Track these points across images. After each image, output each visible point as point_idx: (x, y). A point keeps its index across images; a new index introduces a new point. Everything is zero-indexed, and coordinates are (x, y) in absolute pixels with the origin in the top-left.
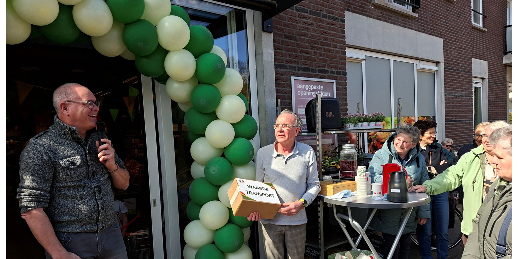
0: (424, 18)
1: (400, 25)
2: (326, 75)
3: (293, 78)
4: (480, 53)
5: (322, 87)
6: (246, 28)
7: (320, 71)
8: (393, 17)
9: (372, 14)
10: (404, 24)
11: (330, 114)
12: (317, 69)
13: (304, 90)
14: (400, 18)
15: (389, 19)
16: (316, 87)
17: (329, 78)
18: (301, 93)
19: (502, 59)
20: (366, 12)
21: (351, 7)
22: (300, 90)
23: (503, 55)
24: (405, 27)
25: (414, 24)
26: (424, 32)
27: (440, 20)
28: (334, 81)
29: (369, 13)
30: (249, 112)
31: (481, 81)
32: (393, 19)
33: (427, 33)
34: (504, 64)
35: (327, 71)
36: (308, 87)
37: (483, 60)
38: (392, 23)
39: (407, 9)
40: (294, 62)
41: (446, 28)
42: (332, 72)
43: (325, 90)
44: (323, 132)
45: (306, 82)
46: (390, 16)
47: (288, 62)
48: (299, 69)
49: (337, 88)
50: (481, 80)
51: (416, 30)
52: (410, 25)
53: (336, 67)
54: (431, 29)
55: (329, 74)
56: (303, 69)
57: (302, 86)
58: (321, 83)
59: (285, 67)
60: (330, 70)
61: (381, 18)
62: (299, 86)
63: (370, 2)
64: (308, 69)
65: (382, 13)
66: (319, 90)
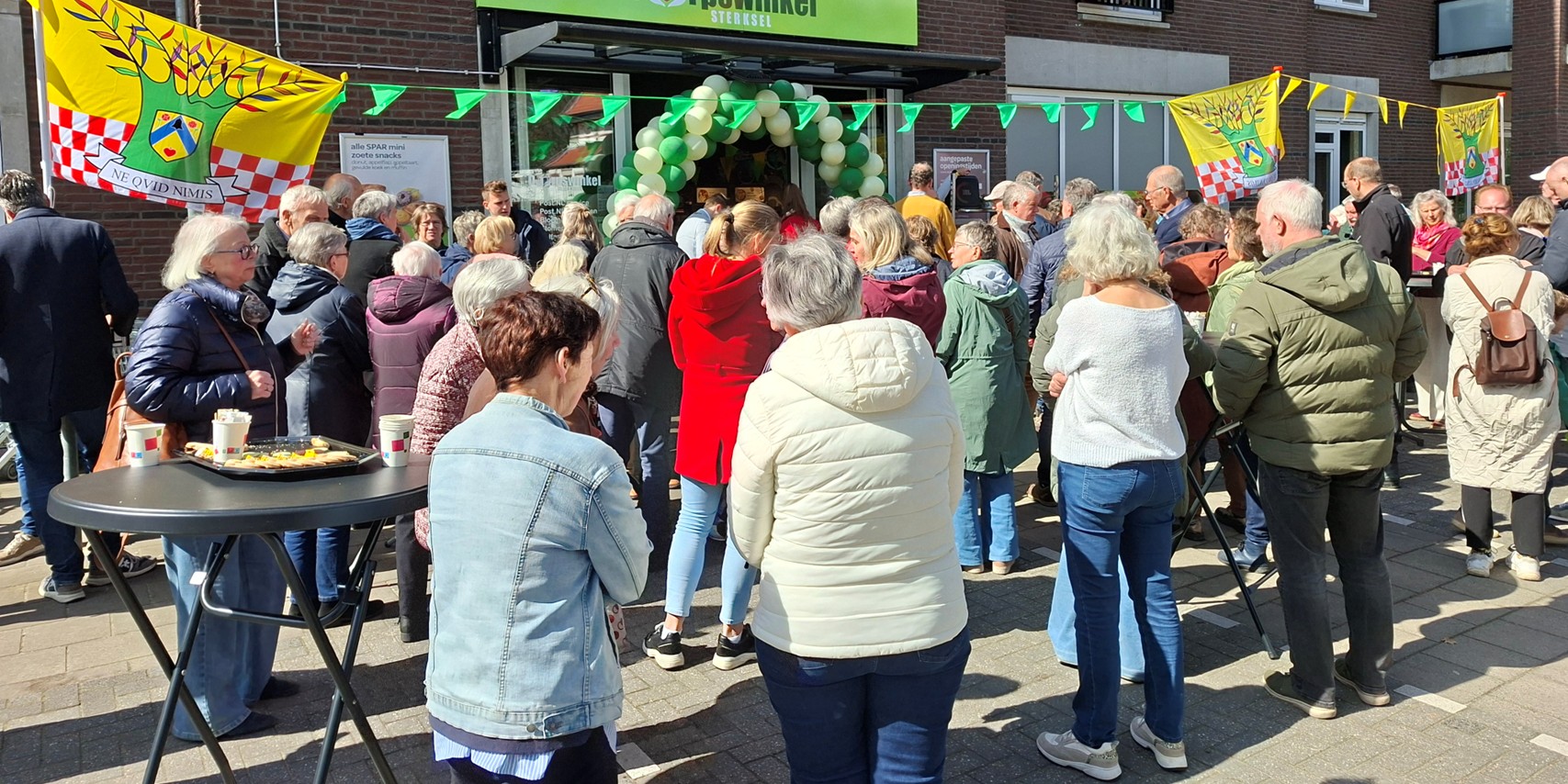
0: (1187, 25)
1: (1133, 45)
2: (977, 144)
3: (935, 151)
4: (1357, 63)
5: (971, 159)
6: (886, 97)
7: (969, 140)
8: (1119, 33)
9: (1079, 35)
10: (1142, 41)
11: (967, 192)
12: (966, 138)
13: (948, 163)
14: (1134, 33)
15: (1111, 38)
16: (963, 159)
17: (981, 148)
18: (944, 167)
19: (1429, 70)
20: (1068, 33)
21: (1041, 31)
22: (944, 163)
23: (1430, 61)
24: (1144, 46)
25: (1163, 38)
26: (1185, 50)
27: (1224, 24)
28: (988, 151)
29: (1074, 34)
30: (887, 190)
31: (1363, 119)
32: (1118, 36)
33: (1191, 51)
34: (1433, 81)
35: (979, 140)
36: (952, 159)
37: (1367, 76)
38: (1115, 44)
39: (1151, 17)
40: (937, 132)
41: (1239, 36)
42: (985, 141)
43: (975, 162)
44: (956, 209)
45: (950, 154)
46: (1113, 33)
47: (930, 133)
48: (943, 140)
49: (991, 159)
50: (1364, 116)
51: (1167, 49)
52: (1153, 42)
53: (992, 134)
54: (1201, 42)
55: (982, 143)
56: (949, 140)
57: (946, 159)
58: (970, 155)
59: (926, 139)
60: (982, 138)
61: (1096, 39)
62: (942, 159)
63: (1076, 18)
64: (954, 140)
65: (1097, 31)
66: (967, 162)
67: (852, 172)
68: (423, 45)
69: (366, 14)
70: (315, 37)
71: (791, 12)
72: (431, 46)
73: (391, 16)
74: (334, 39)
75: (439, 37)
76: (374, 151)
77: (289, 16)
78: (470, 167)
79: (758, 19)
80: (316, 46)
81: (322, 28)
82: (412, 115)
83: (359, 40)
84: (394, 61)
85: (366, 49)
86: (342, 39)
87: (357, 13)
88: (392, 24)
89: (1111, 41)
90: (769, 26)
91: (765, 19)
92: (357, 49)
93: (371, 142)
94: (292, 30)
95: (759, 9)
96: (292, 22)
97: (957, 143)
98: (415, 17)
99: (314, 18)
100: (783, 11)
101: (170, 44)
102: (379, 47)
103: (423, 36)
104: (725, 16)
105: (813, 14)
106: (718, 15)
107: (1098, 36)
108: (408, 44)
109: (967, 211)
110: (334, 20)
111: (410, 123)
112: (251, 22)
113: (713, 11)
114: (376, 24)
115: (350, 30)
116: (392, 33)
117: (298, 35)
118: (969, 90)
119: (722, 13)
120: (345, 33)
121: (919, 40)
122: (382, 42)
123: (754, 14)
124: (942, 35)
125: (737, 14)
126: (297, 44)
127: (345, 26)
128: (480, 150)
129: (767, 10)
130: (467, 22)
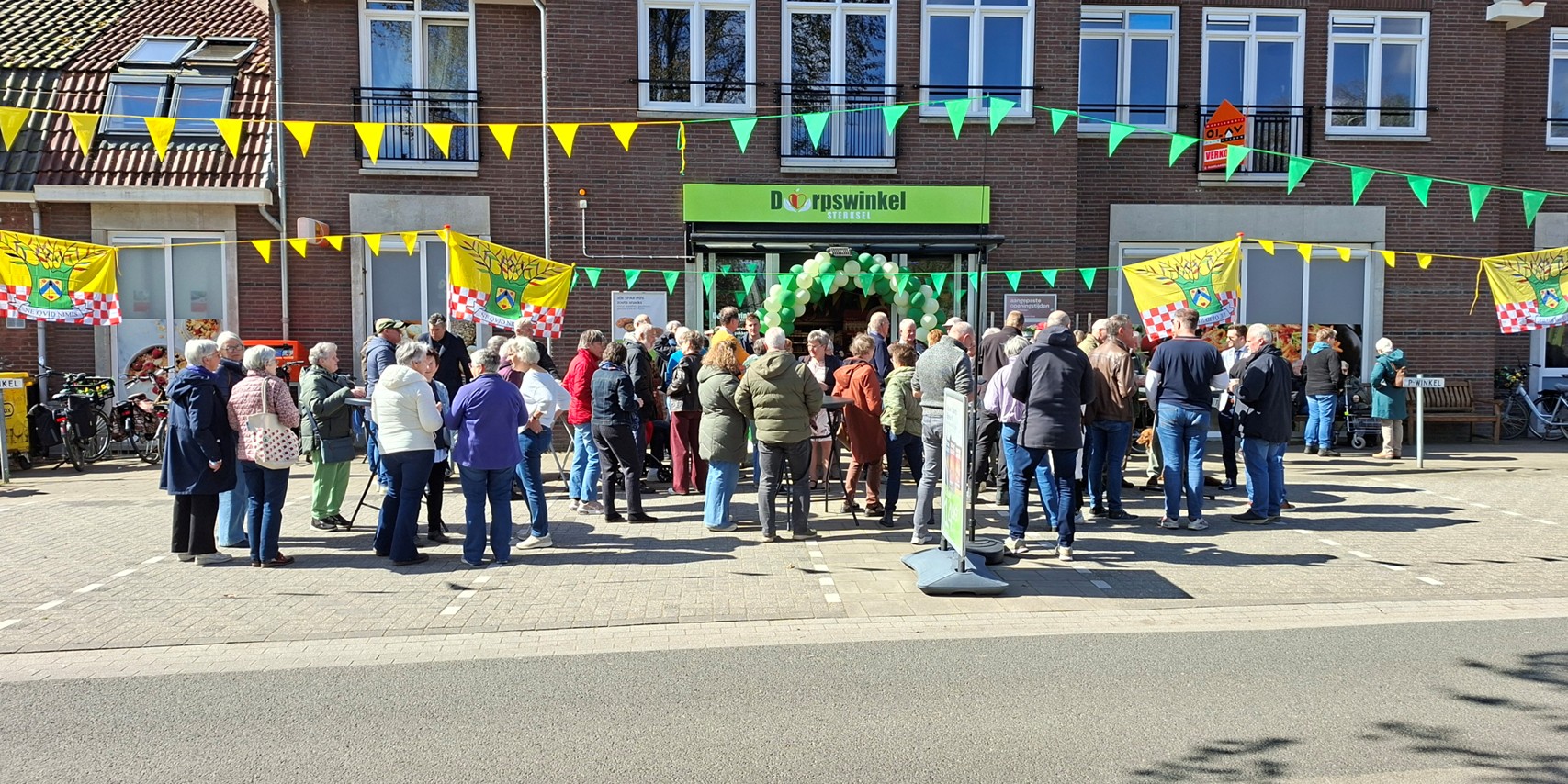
2: (1046, 290)
3: (1006, 295)
5: (1039, 301)
7: (1038, 287)
8: (1247, 194)
9: (1199, 199)
10: (1275, 199)
12: (1035, 286)
14: (1264, 193)
15: (1236, 198)
16: (1032, 301)
17: (1049, 293)
20: (1187, 198)
24: (1276, 204)
25: (1300, 195)
28: (1056, 295)
29: (1193, 198)
32: (1245, 197)
33: (1336, 204)
36: (1022, 301)
38: (1241, 203)
43: (1043, 302)
45: (1020, 297)
46: (1239, 194)
51: (1305, 203)
52: (1287, 198)
55: (1050, 289)
57: (1016, 301)
58: (1038, 298)
61: (1218, 200)
62: (1012, 301)
63: (1196, 185)
65: (1220, 194)
66: (1035, 303)
68: (656, 244)
69: (628, 229)
70: (602, 243)
71: (886, 208)
72: (660, 244)
73: (640, 229)
74: (611, 243)
75: (664, 239)
76: (629, 300)
77: (590, 233)
78: (678, 308)
79: (861, 215)
80: (602, 247)
81: (606, 238)
82: (649, 281)
83: (623, 243)
84: (641, 253)
85: (627, 248)
86: (615, 243)
87: (623, 229)
88: (640, 234)
89: (1236, 201)
90: (869, 218)
91: (866, 214)
92: (622, 248)
93: (627, 296)
94: (591, 239)
95: (862, 208)
96: (591, 236)
97: (1026, 290)
98: (652, 229)
99: (602, 233)
100: (880, 208)
101: (499, 257)
102: (633, 246)
103: (656, 239)
104: (837, 215)
105: (903, 208)
106: (832, 215)
107: (1221, 198)
108: (648, 243)
110: (612, 234)
111: (648, 285)
112: (573, 237)
113: (829, 213)
114: (632, 234)
115: (619, 238)
116: (640, 239)
117: (594, 242)
118: (1039, 251)
119: (835, 213)
120: (617, 240)
121: (991, 218)
122: (635, 243)
123: (858, 212)
124: (1015, 214)
125: (846, 213)
126: (594, 247)
127: (617, 236)
128: (684, 299)
129: (868, 208)
130: (679, 230)
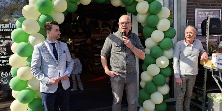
3: (196, 9)
5: (213, 13)
7: (212, 5)
11: (215, 26)
12: (210, 4)
13: (202, 15)
16: (209, 13)
17: (217, 8)
18: (200, 16)
22: (200, 15)
28: (220, 9)
30: (172, 26)
35: (216, 5)
36: (204, 13)
40: (197, 1)
43: (214, 14)
44: (209, 35)
45: (203, 11)
47: (194, 2)
48: (200, 5)
49: (221, 13)
55: (218, 6)
56: (203, 5)
57: (201, 13)
58: (212, 11)
59: (192, 4)
60: (218, 4)
62: (199, 13)
64: (205, 4)
66: (211, 14)
67: (152, 17)
97: (206, 6)
109: (215, 35)
